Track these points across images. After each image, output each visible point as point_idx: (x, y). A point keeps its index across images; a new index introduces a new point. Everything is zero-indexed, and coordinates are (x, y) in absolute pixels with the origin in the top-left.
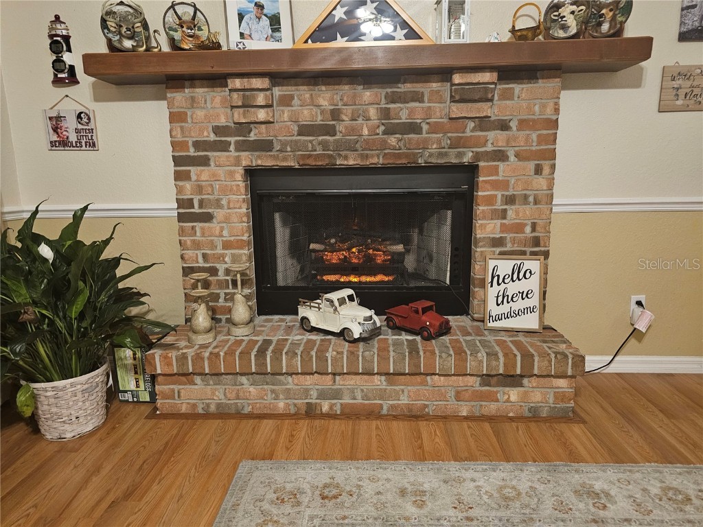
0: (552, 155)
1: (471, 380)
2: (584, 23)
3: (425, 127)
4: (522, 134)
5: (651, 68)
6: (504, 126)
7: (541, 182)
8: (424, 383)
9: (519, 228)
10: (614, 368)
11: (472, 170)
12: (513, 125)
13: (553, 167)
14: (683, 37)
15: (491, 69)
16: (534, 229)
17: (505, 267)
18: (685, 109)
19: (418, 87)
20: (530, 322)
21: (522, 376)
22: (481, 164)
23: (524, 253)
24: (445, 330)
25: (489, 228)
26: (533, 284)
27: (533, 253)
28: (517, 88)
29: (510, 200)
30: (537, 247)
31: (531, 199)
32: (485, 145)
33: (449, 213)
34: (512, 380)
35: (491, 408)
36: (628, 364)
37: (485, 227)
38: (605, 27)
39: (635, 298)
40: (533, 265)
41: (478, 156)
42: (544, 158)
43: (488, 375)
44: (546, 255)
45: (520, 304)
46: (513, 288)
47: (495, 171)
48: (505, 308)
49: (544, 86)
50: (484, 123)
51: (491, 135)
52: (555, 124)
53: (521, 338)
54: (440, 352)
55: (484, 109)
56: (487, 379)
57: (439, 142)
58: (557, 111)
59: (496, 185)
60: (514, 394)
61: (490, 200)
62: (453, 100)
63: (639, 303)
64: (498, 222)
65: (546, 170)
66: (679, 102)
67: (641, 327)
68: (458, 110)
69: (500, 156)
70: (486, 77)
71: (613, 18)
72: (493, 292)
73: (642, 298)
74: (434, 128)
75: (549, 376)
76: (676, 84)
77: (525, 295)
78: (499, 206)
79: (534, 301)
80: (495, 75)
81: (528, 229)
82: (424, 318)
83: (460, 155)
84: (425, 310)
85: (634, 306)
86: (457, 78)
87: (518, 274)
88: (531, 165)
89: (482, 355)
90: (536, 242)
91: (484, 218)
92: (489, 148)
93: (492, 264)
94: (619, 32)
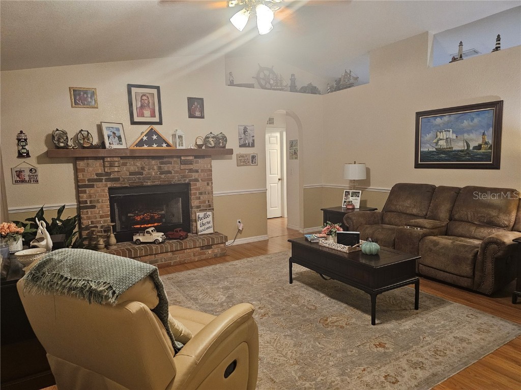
0: (211, 180)
1: (198, 249)
2: (215, 144)
3: (173, 172)
4: (203, 173)
5: (234, 156)
6: (197, 171)
7: (209, 188)
8: (184, 253)
9: (204, 202)
10: (235, 244)
11: (188, 185)
12: (199, 171)
13: (212, 183)
14: (240, 146)
15: (192, 156)
16: (209, 202)
17: (201, 215)
18: (244, 165)
19: (170, 160)
20: (211, 231)
21: (212, 245)
22: (191, 183)
23: (207, 210)
24: (186, 237)
25: (196, 203)
26: (210, 219)
27: (209, 210)
28: (200, 160)
29: (201, 193)
30: (210, 208)
31: (207, 193)
32: (192, 177)
33: (181, 199)
34: (209, 247)
35: (204, 257)
36: (239, 242)
37: (194, 203)
38: (221, 144)
39: (238, 221)
40: (209, 213)
41: (190, 181)
42: (209, 180)
43: (203, 246)
44: (213, 209)
45: (207, 226)
46: (205, 221)
47: (196, 185)
48: (203, 227)
49: (207, 160)
50: (191, 170)
51: (193, 174)
52: (211, 171)
53: (209, 235)
54: (188, 243)
55: (191, 167)
56: (202, 248)
57: (178, 176)
58: (211, 167)
59: (196, 189)
60: (210, 251)
61: (195, 194)
62: (181, 164)
63: (239, 222)
64: (198, 201)
65: (210, 184)
66: (242, 163)
67: (241, 229)
68: (183, 167)
69: (197, 180)
70: (191, 158)
71: (223, 142)
72: (199, 223)
73: (240, 220)
74: (176, 172)
75: (219, 244)
76: (240, 159)
77: (209, 223)
78: (198, 195)
79: (211, 224)
80: (193, 157)
81: (207, 202)
82: (180, 233)
83: (185, 180)
84: (180, 231)
85: (238, 223)
86: (183, 158)
87: (206, 217)
88: (206, 183)
89: (200, 240)
90: (210, 206)
91: (194, 200)
92: (193, 178)
93: (198, 214)
94: (224, 147)
